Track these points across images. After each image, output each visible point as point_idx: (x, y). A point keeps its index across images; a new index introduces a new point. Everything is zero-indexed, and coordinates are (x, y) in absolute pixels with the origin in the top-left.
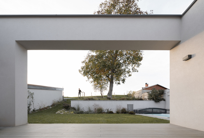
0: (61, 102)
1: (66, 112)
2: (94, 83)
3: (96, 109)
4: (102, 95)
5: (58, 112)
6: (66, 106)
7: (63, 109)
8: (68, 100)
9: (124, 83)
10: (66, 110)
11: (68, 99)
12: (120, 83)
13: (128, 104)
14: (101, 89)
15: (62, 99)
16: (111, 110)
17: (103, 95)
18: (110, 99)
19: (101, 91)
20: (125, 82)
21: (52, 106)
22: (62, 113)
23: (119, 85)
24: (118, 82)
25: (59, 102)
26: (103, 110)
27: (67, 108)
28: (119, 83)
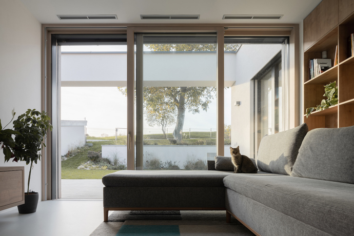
0: (82, 148)
1: (94, 166)
2: (147, 109)
3: (149, 161)
4: (164, 132)
5: (81, 166)
6: (93, 157)
7: (88, 162)
8: (94, 144)
9: (206, 110)
10: (93, 163)
11: (96, 142)
12: (199, 109)
13: (209, 152)
14: (163, 120)
15: (84, 143)
16: (176, 164)
17: (166, 133)
18: (175, 143)
19: (163, 125)
20: (208, 109)
21: (68, 157)
22: (88, 169)
23: (197, 113)
24: (196, 108)
25: (78, 148)
26: (162, 164)
27: (95, 160)
28: (197, 111)
